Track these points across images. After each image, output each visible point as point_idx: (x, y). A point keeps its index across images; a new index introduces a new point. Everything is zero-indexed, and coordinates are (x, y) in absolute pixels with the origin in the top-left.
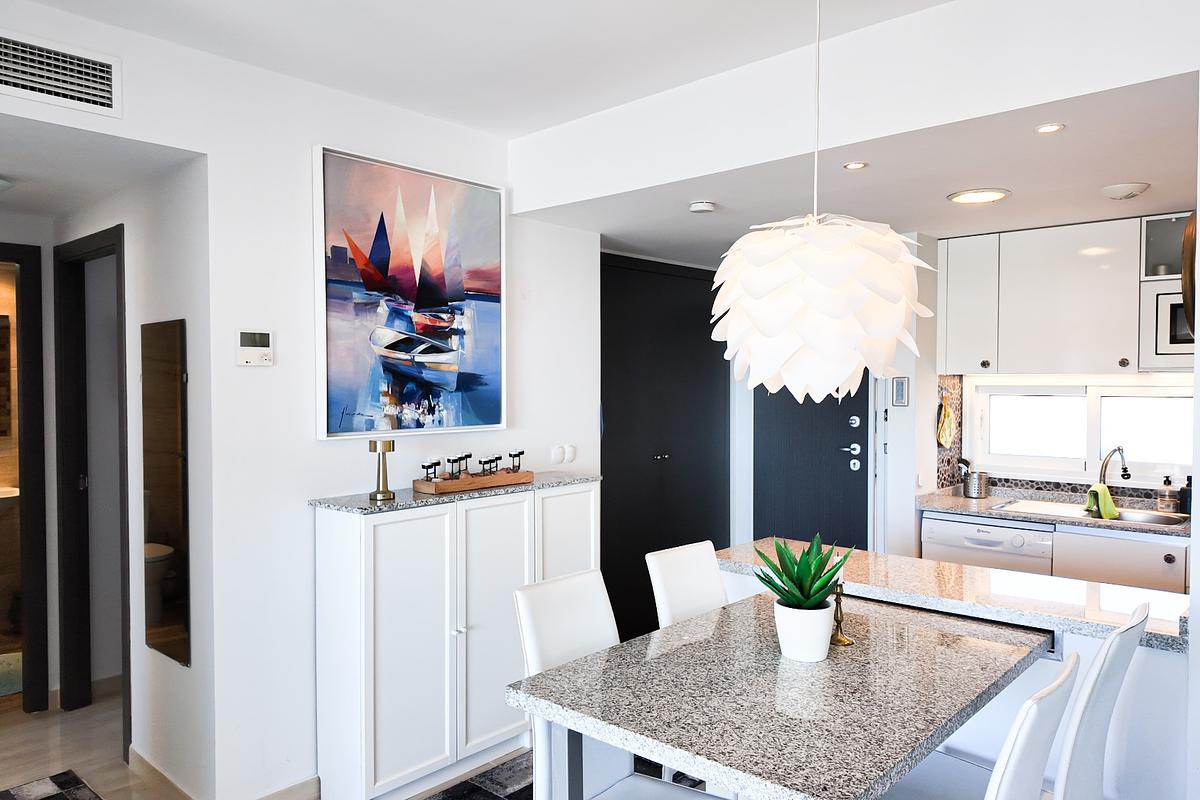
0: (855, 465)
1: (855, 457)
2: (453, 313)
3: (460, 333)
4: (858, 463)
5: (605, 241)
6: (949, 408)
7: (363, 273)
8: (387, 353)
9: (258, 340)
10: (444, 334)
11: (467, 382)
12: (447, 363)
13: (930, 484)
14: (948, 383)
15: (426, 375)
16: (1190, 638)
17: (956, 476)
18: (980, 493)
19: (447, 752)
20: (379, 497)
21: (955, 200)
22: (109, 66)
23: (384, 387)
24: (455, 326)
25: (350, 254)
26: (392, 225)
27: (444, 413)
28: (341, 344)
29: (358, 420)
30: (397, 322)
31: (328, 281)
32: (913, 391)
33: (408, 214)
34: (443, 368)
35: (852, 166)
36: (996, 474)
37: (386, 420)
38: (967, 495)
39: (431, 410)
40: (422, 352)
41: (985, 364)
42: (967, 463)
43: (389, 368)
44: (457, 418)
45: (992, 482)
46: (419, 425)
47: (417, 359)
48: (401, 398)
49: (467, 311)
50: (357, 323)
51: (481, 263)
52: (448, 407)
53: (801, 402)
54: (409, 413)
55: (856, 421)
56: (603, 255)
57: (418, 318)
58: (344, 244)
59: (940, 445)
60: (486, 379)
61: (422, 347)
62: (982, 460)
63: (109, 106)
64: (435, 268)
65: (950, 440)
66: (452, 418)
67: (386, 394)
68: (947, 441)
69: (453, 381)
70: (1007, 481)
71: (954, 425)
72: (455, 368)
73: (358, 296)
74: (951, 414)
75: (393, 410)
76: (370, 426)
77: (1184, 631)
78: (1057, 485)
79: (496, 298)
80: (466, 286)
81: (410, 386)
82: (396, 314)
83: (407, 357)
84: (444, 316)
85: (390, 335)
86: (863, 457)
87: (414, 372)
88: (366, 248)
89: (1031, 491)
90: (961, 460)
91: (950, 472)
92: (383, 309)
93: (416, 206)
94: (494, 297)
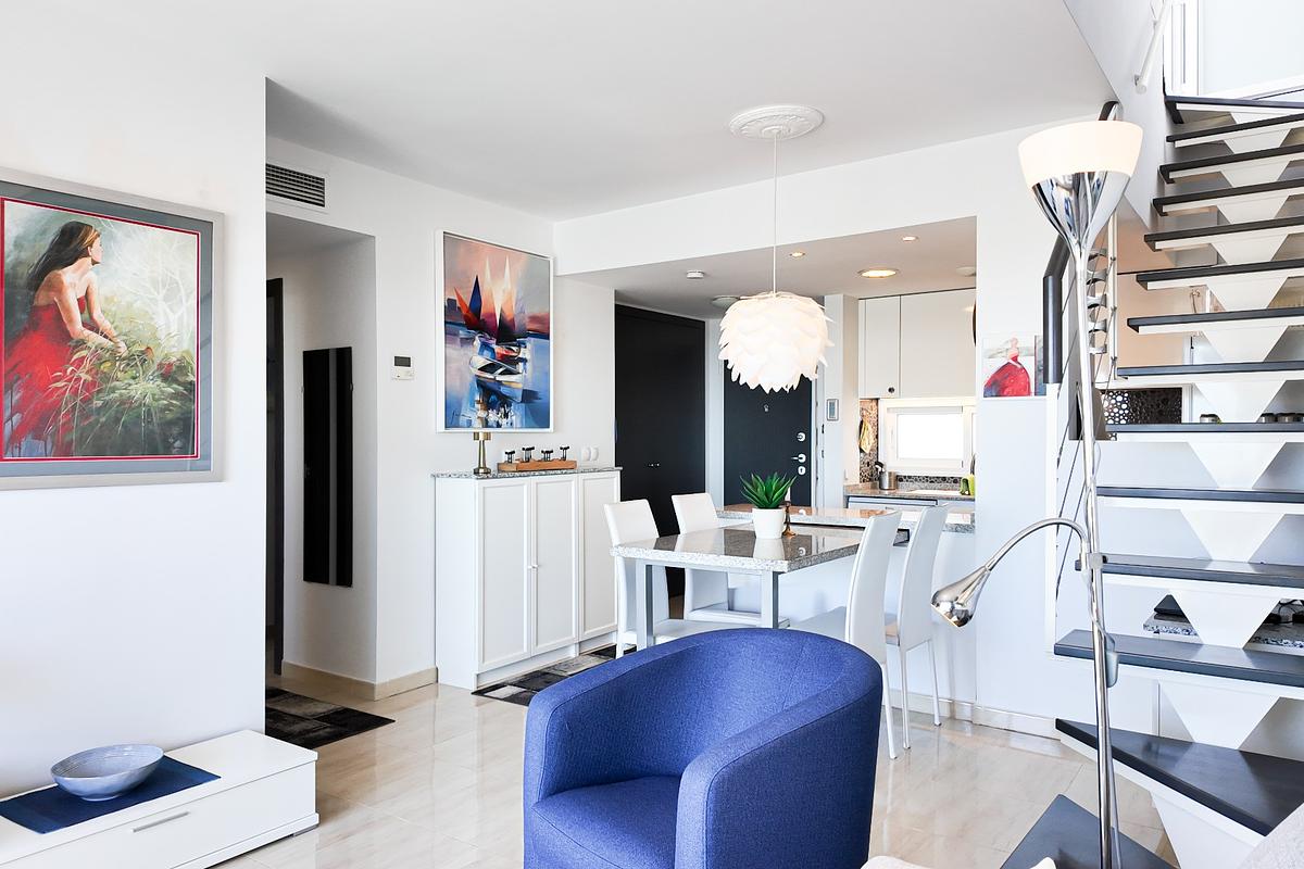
0: (802, 471)
1: (802, 464)
2: (519, 346)
3: (524, 361)
4: (804, 469)
5: (618, 295)
6: (868, 424)
7: (466, 317)
8: (479, 373)
9: (403, 362)
10: (514, 361)
11: (529, 396)
12: (516, 382)
13: (855, 479)
14: (868, 405)
15: (503, 390)
16: (976, 524)
17: (873, 474)
18: (890, 486)
19: (525, 650)
20: (481, 471)
21: (864, 274)
22: (323, 180)
23: (477, 398)
24: (520, 356)
25: (458, 305)
26: (483, 283)
27: (514, 418)
28: (454, 365)
29: (463, 420)
30: (485, 352)
31: (446, 322)
32: (841, 410)
33: (493, 276)
34: (513, 385)
35: (796, 255)
36: (903, 473)
37: (479, 421)
38: (881, 487)
39: (506, 415)
40: (500, 374)
41: (891, 390)
42: (881, 465)
43: (481, 384)
44: (522, 422)
45: (899, 479)
46: (499, 426)
47: (498, 379)
48: (488, 406)
49: (528, 345)
50: (462, 352)
51: (536, 310)
52: (516, 414)
53: (768, 392)
54: (493, 416)
55: (802, 437)
56: (616, 306)
57: (498, 349)
58: (455, 297)
59: (861, 451)
60: (540, 395)
61: (501, 370)
62: (893, 463)
63: (323, 206)
64: (509, 316)
65: (869, 447)
66: (519, 421)
67: (479, 402)
68: (867, 448)
69: (519, 394)
70: (910, 477)
71: (872, 437)
72: (520, 386)
73: (462, 333)
74: (870, 428)
75: (483, 414)
76: (470, 424)
77: (973, 521)
78: (944, 479)
79: (547, 337)
80: (528, 327)
81: (493, 397)
82: (485, 346)
83: (492, 377)
84: (514, 348)
85: (481, 361)
86: (808, 464)
87: (495, 387)
88: (467, 300)
89: (926, 484)
90: (877, 463)
91: (869, 472)
92: (477, 343)
93: (497, 272)
94: (544, 335)
